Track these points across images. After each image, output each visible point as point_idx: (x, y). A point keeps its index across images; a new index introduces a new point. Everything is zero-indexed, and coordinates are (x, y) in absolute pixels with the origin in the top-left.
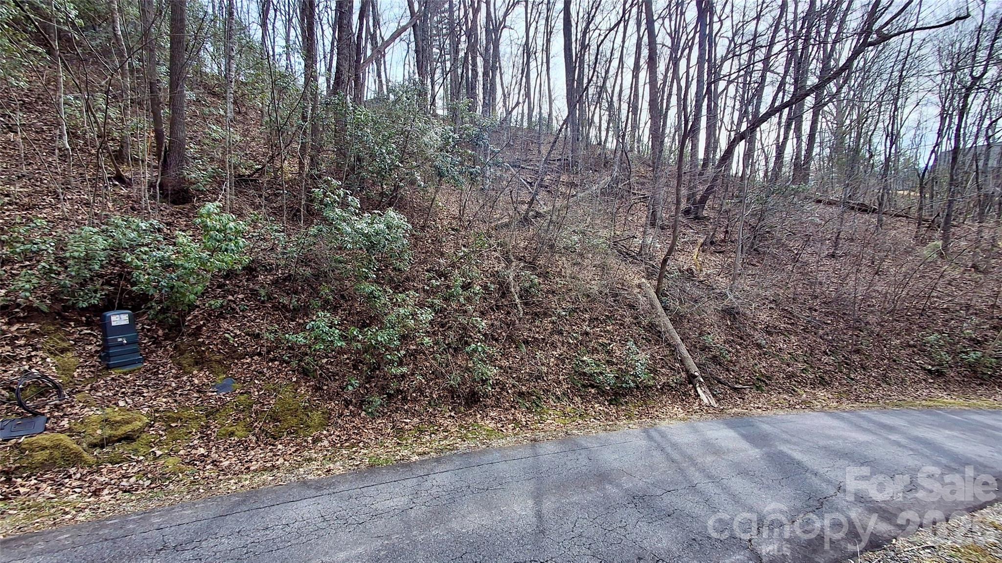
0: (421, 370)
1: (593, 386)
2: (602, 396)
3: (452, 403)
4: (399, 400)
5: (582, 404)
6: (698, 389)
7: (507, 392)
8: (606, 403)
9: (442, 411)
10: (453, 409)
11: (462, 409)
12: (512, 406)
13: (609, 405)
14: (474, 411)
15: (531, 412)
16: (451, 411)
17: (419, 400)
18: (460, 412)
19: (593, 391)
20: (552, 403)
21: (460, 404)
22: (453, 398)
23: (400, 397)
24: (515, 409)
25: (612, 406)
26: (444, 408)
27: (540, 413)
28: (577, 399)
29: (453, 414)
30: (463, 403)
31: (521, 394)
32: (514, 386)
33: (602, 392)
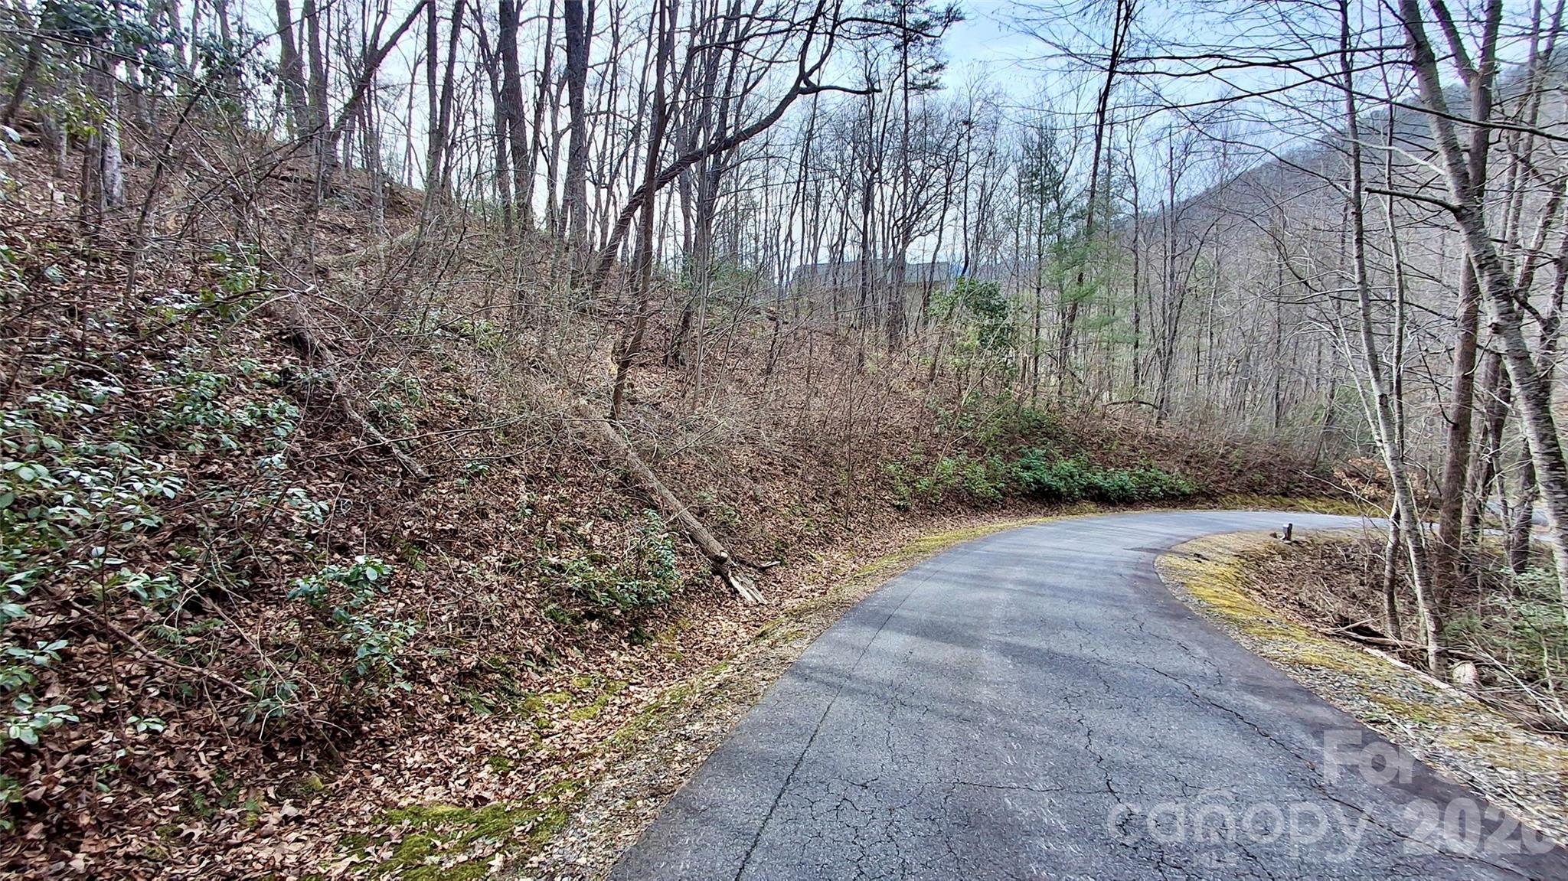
0: (105, 695)
1: (591, 616)
2: (612, 633)
3: (274, 774)
4: (32, 846)
5: (586, 659)
6: (732, 580)
7: (429, 683)
8: (625, 645)
9: (243, 815)
10: (284, 791)
11: (316, 779)
12: (451, 718)
13: (630, 646)
14: (357, 773)
15: (506, 717)
16: (277, 804)
17: (134, 812)
18: (311, 792)
19: (595, 626)
20: (535, 677)
21: (303, 766)
22: (269, 754)
23: (35, 832)
24: (462, 720)
25: (635, 647)
26: (250, 802)
27: (528, 711)
28: (574, 653)
29: (289, 810)
30: (313, 758)
31: (466, 677)
32: (440, 661)
33: (611, 624)
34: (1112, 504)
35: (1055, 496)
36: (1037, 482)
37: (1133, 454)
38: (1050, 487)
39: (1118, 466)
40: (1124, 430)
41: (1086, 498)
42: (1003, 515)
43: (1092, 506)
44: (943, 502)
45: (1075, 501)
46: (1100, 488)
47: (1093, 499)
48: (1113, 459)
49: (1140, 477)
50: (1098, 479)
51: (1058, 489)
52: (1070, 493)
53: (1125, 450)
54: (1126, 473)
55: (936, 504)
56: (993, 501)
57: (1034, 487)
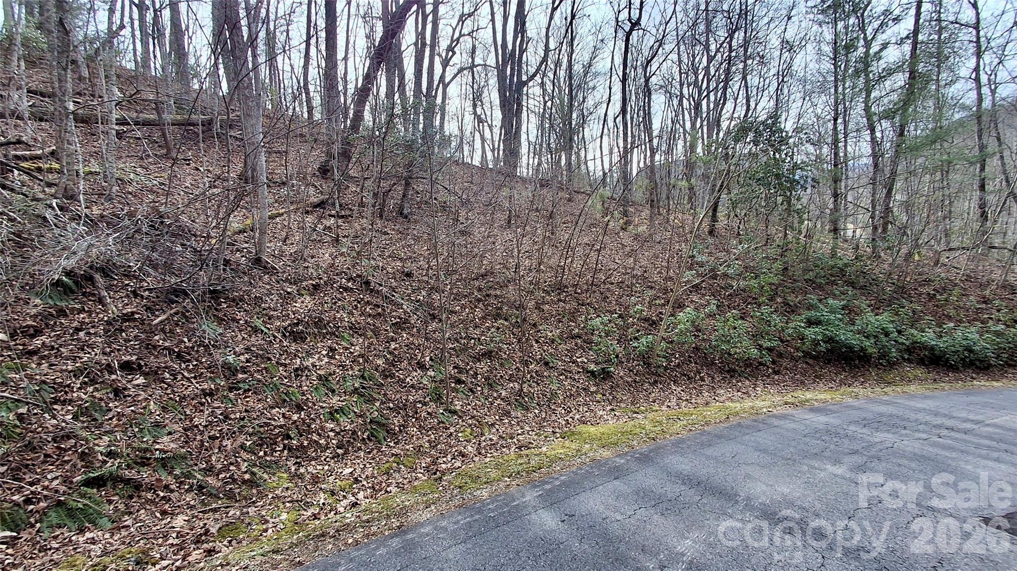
34: (954, 368)
35: (860, 358)
36: (830, 340)
37: (984, 306)
38: (850, 348)
39: (961, 321)
40: (968, 278)
41: (909, 361)
42: (774, 383)
43: (920, 372)
44: (678, 366)
45: (892, 365)
46: (932, 349)
47: (921, 362)
48: (952, 313)
49: (998, 334)
50: (929, 337)
51: (863, 349)
52: (883, 355)
53: (973, 300)
54: (973, 329)
55: (666, 368)
56: (761, 364)
57: (823, 347)
